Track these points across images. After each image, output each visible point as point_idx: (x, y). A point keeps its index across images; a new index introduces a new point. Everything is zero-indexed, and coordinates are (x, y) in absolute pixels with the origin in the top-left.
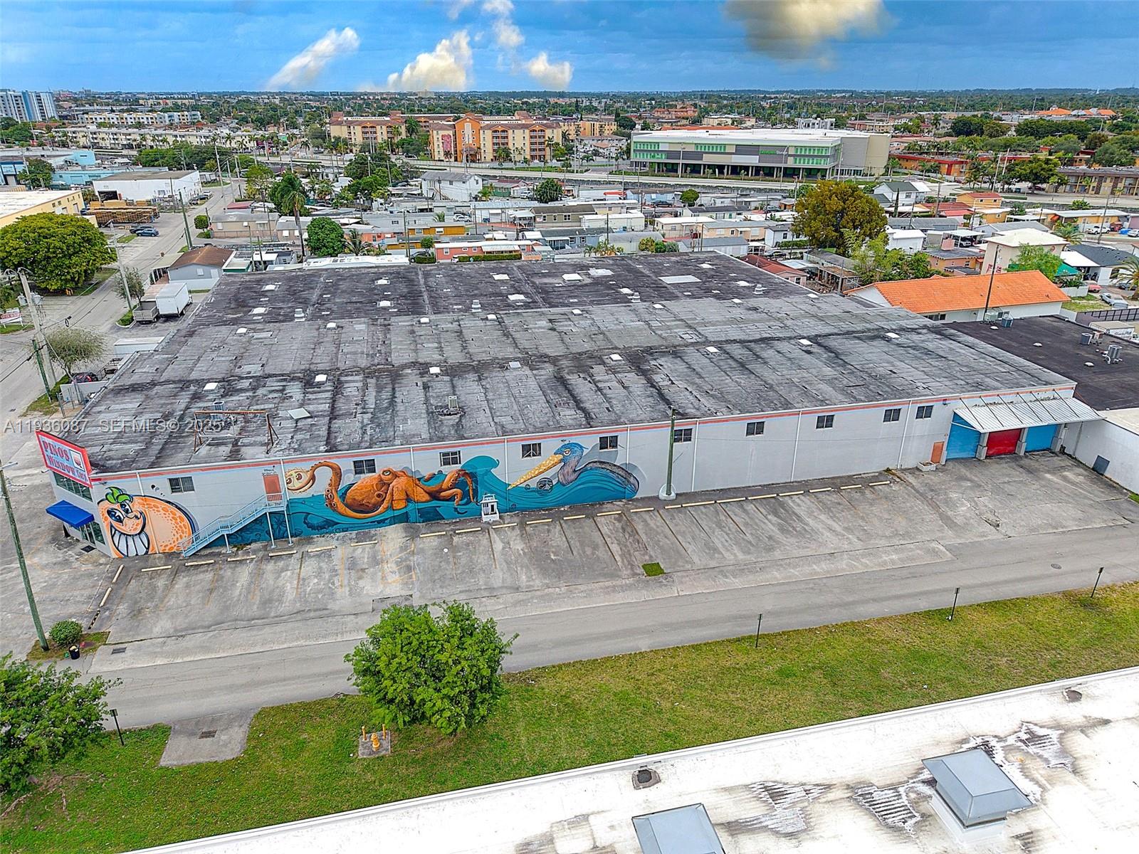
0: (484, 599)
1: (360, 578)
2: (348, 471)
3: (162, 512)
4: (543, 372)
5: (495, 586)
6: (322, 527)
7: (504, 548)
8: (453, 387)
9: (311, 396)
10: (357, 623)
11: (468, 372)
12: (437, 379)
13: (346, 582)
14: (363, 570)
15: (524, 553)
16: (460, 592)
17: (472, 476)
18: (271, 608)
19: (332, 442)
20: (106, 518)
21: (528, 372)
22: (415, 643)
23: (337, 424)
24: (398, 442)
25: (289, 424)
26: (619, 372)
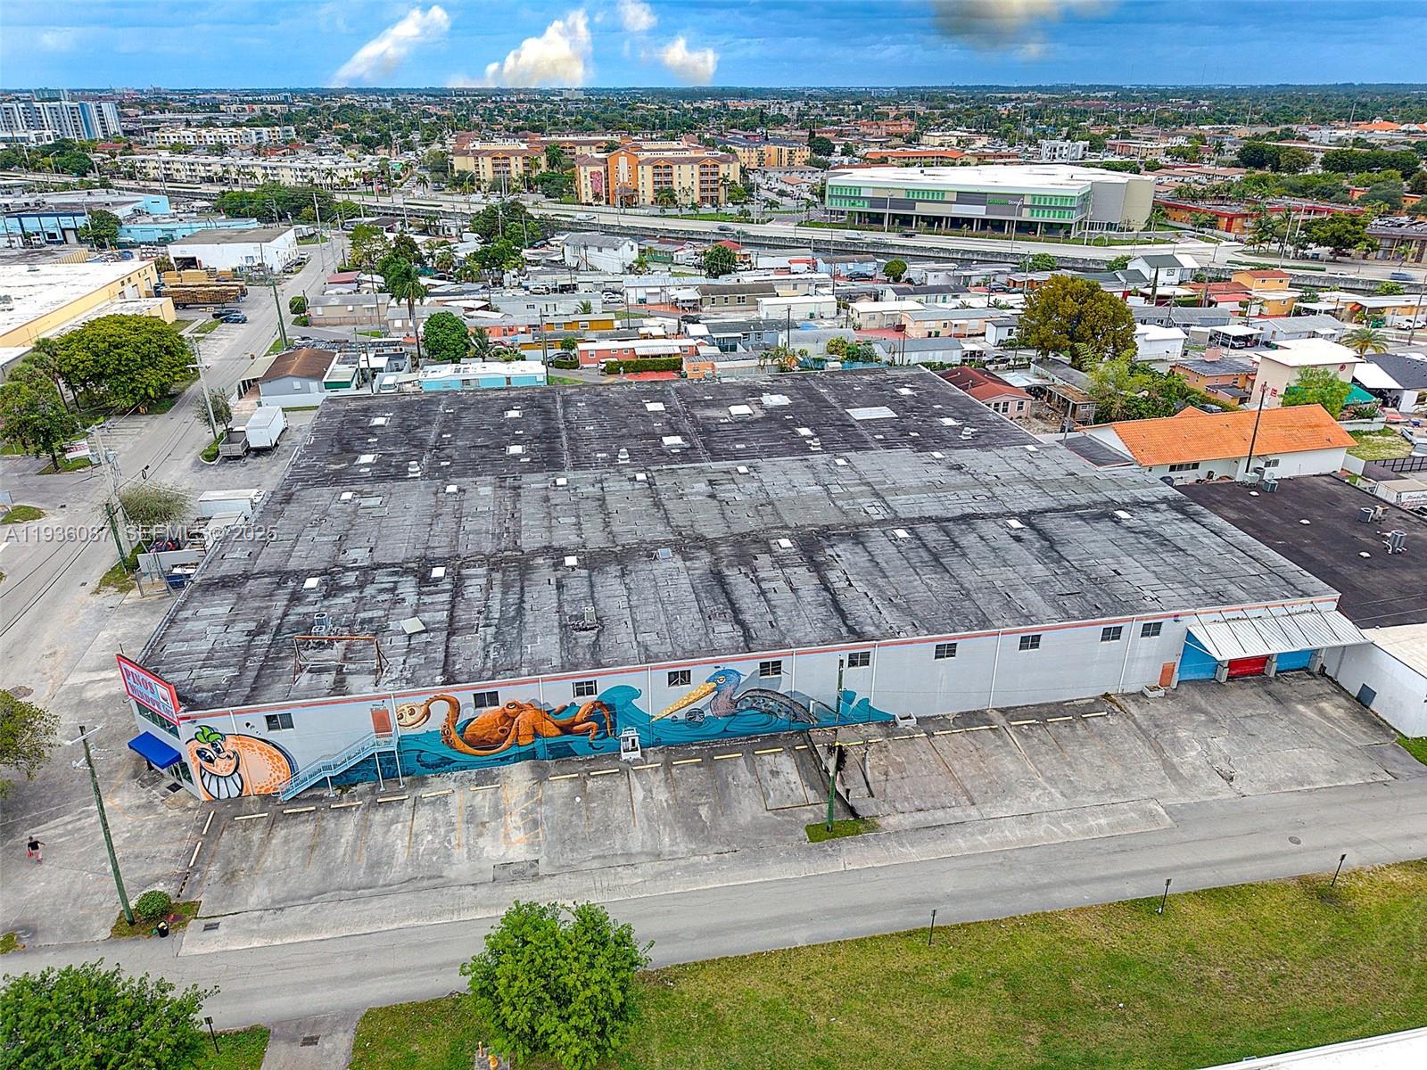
0: (620, 869)
1: (480, 835)
2: (467, 705)
3: (258, 751)
4: (697, 564)
5: (634, 851)
6: (438, 766)
7: (645, 798)
8: (592, 586)
9: (427, 599)
10: (476, 897)
11: (608, 563)
12: (574, 574)
13: (463, 841)
14: (483, 824)
15: (668, 805)
16: (594, 858)
17: (610, 707)
18: (380, 873)
19: (450, 670)
20: (195, 759)
21: (680, 564)
22: (539, 961)
23: (457, 641)
24: (524, 671)
25: (400, 641)
26: (787, 566)
